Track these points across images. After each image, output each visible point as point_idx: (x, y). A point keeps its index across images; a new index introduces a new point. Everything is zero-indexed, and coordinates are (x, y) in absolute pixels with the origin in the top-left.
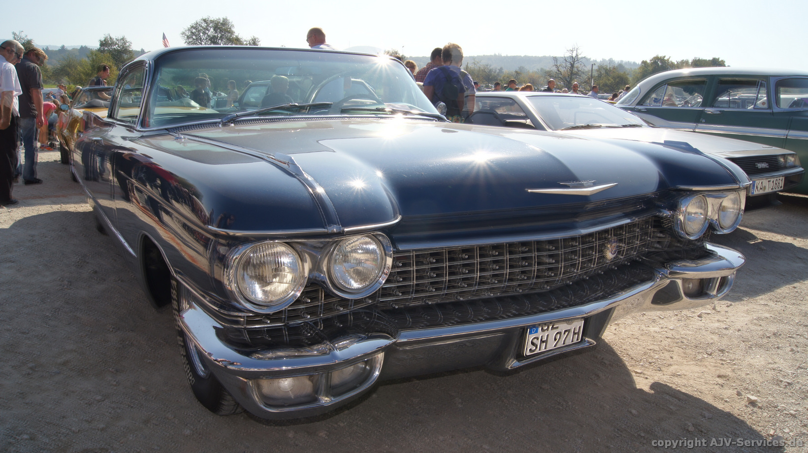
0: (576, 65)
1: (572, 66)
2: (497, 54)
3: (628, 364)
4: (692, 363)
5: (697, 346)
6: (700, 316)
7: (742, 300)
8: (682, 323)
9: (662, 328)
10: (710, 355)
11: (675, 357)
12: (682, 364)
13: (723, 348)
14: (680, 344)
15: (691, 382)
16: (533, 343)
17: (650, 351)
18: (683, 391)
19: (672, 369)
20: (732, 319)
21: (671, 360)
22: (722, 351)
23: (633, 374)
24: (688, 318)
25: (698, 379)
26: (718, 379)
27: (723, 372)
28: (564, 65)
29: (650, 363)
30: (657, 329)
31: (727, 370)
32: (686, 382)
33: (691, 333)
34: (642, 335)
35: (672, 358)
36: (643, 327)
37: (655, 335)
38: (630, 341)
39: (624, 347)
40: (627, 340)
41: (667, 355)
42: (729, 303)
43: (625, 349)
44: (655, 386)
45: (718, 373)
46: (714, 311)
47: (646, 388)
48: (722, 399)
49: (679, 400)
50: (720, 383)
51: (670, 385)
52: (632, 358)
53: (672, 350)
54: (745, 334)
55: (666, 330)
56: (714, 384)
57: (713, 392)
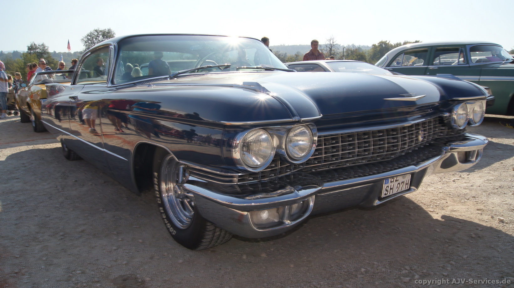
0: (333, 49)
1: (331, 49)
2: (282, 45)
3: (424, 207)
4: (460, 204)
5: (459, 196)
6: (454, 181)
7: (474, 171)
8: (446, 185)
9: (435, 188)
10: (468, 200)
11: (448, 202)
12: (454, 205)
13: (474, 195)
14: (449, 195)
15: (463, 214)
16: (386, 190)
17: (433, 200)
18: (461, 218)
19: (450, 208)
20: (473, 181)
21: (447, 204)
22: (474, 197)
23: (429, 212)
24: (447, 182)
25: (466, 212)
26: (477, 211)
27: (479, 207)
28: (326, 49)
29: (436, 206)
30: (432, 189)
31: (481, 206)
32: (460, 214)
33: (452, 190)
34: (425, 192)
35: (447, 202)
36: (424, 189)
37: (433, 192)
38: (420, 196)
39: (418, 199)
40: (418, 195)
41: (443, 201)
42: (468, 173)
43: (419, 200)
44: (443, 217)
45: (476, 208)
46: (461, 178)
47: (440, 219)
48: (484, 221)
49: (460, 223)
50: (479, 213)
51: (452, 216)
52: (425, 204)
53: (445, 198)
54: (484, 188)
55: (438, 189)
56: (476, 214)
57: (478, 218)
